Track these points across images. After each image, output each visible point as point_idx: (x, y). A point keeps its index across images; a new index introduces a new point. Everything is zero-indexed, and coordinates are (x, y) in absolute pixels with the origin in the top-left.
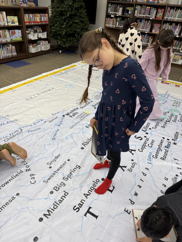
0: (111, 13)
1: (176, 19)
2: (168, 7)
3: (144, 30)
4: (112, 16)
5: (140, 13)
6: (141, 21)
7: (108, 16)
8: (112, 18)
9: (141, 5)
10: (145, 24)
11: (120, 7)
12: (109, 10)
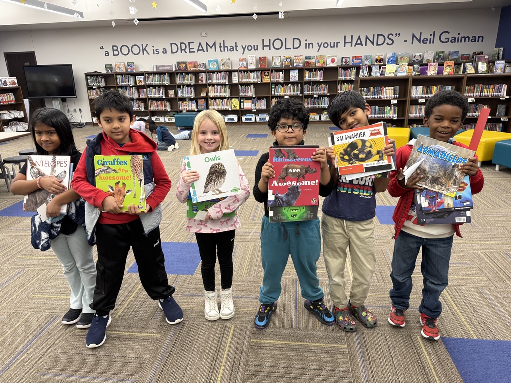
0: (92, 84)
1: (157, 83)
2: (146, 73)
3: (132, 96)
4: (94, 87)
5: (122, 82)
6: (126, 89)
7: (90, 88)
8: (95, 89)
9: (122, 74)
10: (130, 90)
11: (102, 78)
12: (89, 83)
